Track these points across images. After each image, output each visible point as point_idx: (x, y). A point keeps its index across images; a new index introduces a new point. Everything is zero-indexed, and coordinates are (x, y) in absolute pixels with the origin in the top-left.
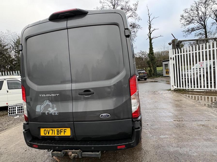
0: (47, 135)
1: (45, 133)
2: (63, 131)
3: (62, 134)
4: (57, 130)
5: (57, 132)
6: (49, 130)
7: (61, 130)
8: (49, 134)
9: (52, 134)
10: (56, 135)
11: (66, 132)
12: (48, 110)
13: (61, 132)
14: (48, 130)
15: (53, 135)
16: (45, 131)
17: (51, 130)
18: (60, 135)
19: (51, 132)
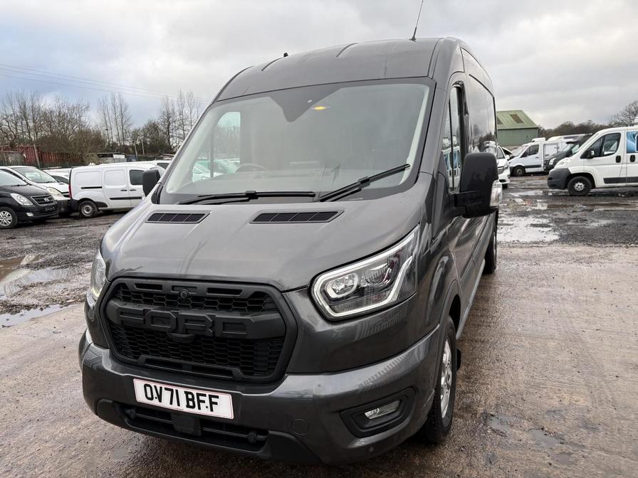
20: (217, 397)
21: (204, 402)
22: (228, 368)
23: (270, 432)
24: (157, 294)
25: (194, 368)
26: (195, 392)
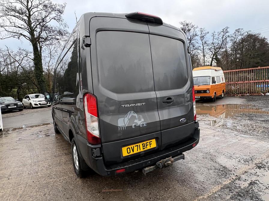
0: (132, 153)
1: (129, 152)
2: (149, 144)
3: (149, 147)
4: (143, 144)
5: (143, 146)
6: (134, 147)
7: (146, 143)
8: (133, 152)
9: (137, 151)
10: (142, 150)
11: (151, 144)
12: (135, 122)
13: (147, 145)
14: (131, 147)
15: (139, 151)
16: (128, 149)
17: (135, 146)
18: (146, 149)
19: (136, 148)
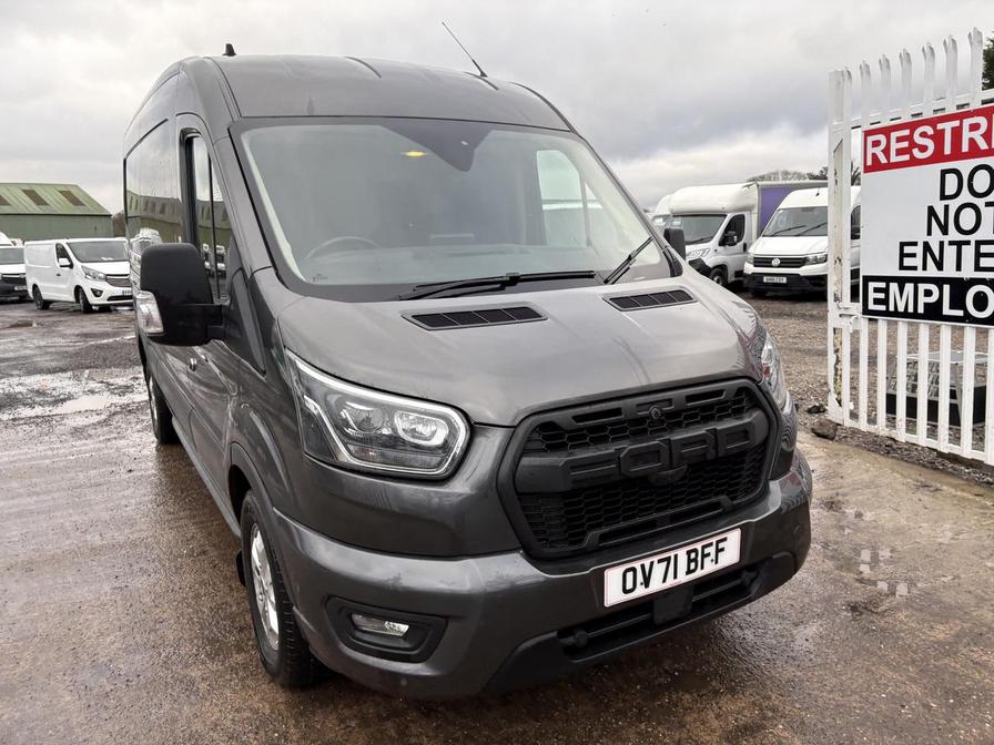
20: (725, 539)
21: (708, 555)
22: (714, 500)
23: (775, 557)
24: (612, 424)
25: (674, 518)
26: (698, 546)
